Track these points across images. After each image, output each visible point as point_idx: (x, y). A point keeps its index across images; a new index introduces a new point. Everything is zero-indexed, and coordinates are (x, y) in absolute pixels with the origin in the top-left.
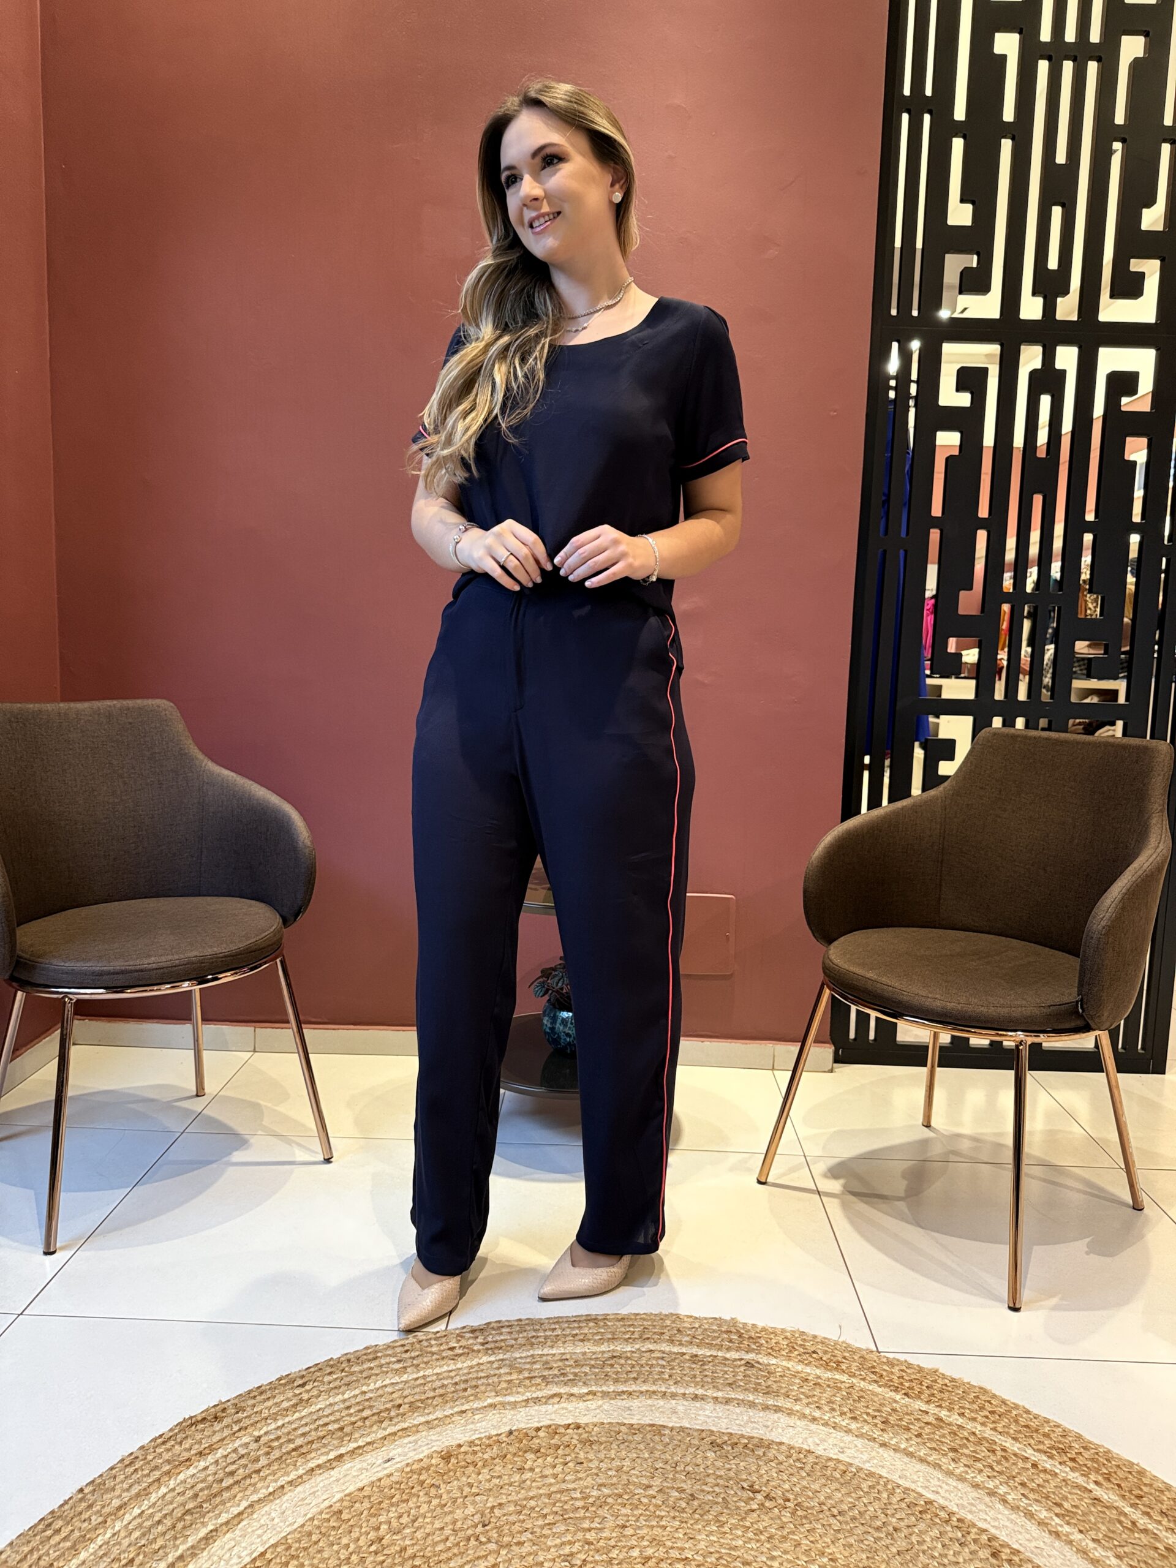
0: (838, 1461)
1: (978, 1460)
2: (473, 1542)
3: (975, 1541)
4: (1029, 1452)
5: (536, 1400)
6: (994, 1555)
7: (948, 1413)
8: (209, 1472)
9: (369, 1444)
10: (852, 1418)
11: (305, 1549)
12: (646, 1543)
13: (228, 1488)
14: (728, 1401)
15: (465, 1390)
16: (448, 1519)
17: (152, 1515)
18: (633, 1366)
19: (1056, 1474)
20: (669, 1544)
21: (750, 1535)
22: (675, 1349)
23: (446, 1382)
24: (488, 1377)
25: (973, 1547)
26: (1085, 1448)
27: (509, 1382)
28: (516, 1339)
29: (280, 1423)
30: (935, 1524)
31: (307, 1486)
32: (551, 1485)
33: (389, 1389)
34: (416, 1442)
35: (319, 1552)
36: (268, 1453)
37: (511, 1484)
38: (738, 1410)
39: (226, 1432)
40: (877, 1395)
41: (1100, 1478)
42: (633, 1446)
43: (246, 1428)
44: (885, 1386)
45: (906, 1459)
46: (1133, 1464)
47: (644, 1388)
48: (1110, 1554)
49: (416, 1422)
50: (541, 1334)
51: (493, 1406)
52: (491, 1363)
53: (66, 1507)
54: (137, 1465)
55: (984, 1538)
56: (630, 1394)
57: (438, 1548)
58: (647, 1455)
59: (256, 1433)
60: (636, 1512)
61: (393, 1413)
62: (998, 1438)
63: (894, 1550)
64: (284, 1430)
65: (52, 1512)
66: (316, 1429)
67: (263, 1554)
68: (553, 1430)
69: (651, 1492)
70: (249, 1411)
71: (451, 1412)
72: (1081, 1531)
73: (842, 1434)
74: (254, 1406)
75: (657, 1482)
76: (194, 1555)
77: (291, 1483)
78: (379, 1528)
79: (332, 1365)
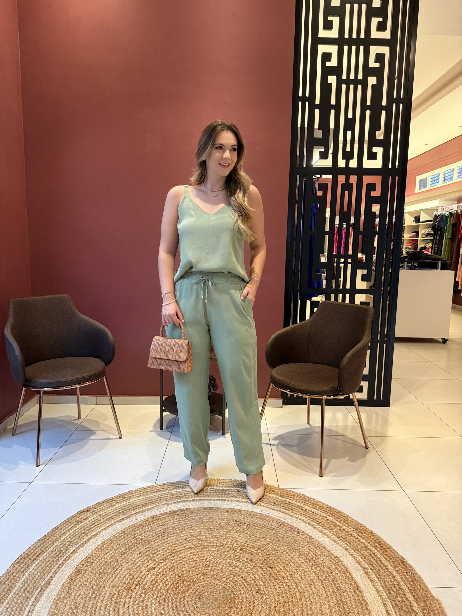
0: (260, 514)
1: (298, 512)
2: (161, 537)
3: (294, 530)
4: (313, 510)
5: (177, 502)
6: (298, 533)
7: (292, 501)
8: (87, 524)
9: (131, 515)
10: (266, 503)
11: (116, 540)
12: (207, 535)
13: (93, 527)
14: (231, 501)
15: (158, 501)
16: (153, 532)
17: (73, 535)
18: (205, 493)
19: (318, 514)
20: (213, 534)
21: (235, 532)
22: (218, 488)
23: (152, 499)
24: (164, 497)
25: (293, 531)
26: (328, 508)
27: (170, 498)
28: (172, 487)
29: (106, 511)
30: (284, 527)
31: (115, 526)
32: (182, 522)
33: (136, 501)
34: (144, 514)
35: (119, 541)
36: (103, 519)
37: (170, 523)
38: (234, 503)
39: (91, 514)
40: (273, 497)
41: (330, 514)
42: (204, 512)
43: (96, 513)
44: (276, 495)
45: (279, 512)
46: (339, 511)
47: (208, 498)
48: (328, 532)
49: (144, 509)
50: (179, 485)
51: (166, 504)
52: (165, 493)
53: (49, 534)
54: (67, 523)
55: (296, 529)
56: (204, 500)
57: (151, 538)
58: (208, 515)
59: (100, 514)
60: (205, 528)
61: (137, 507)
62: (305, 506)
63: (272, 533)
64: (107, 513)
65: (45, 535)
66: (116, 512)
67: (104, 542)
68: (182, 510)
69: (209, 523)
70: (97, 509)
71: (154, 506)
72: (322, 527)
73: (263, 507)
74: (98, 507)
75: (211, 521)
76: (86, 543)
77: (110, 525)
78: (135, 535)
79: (120, 496)
